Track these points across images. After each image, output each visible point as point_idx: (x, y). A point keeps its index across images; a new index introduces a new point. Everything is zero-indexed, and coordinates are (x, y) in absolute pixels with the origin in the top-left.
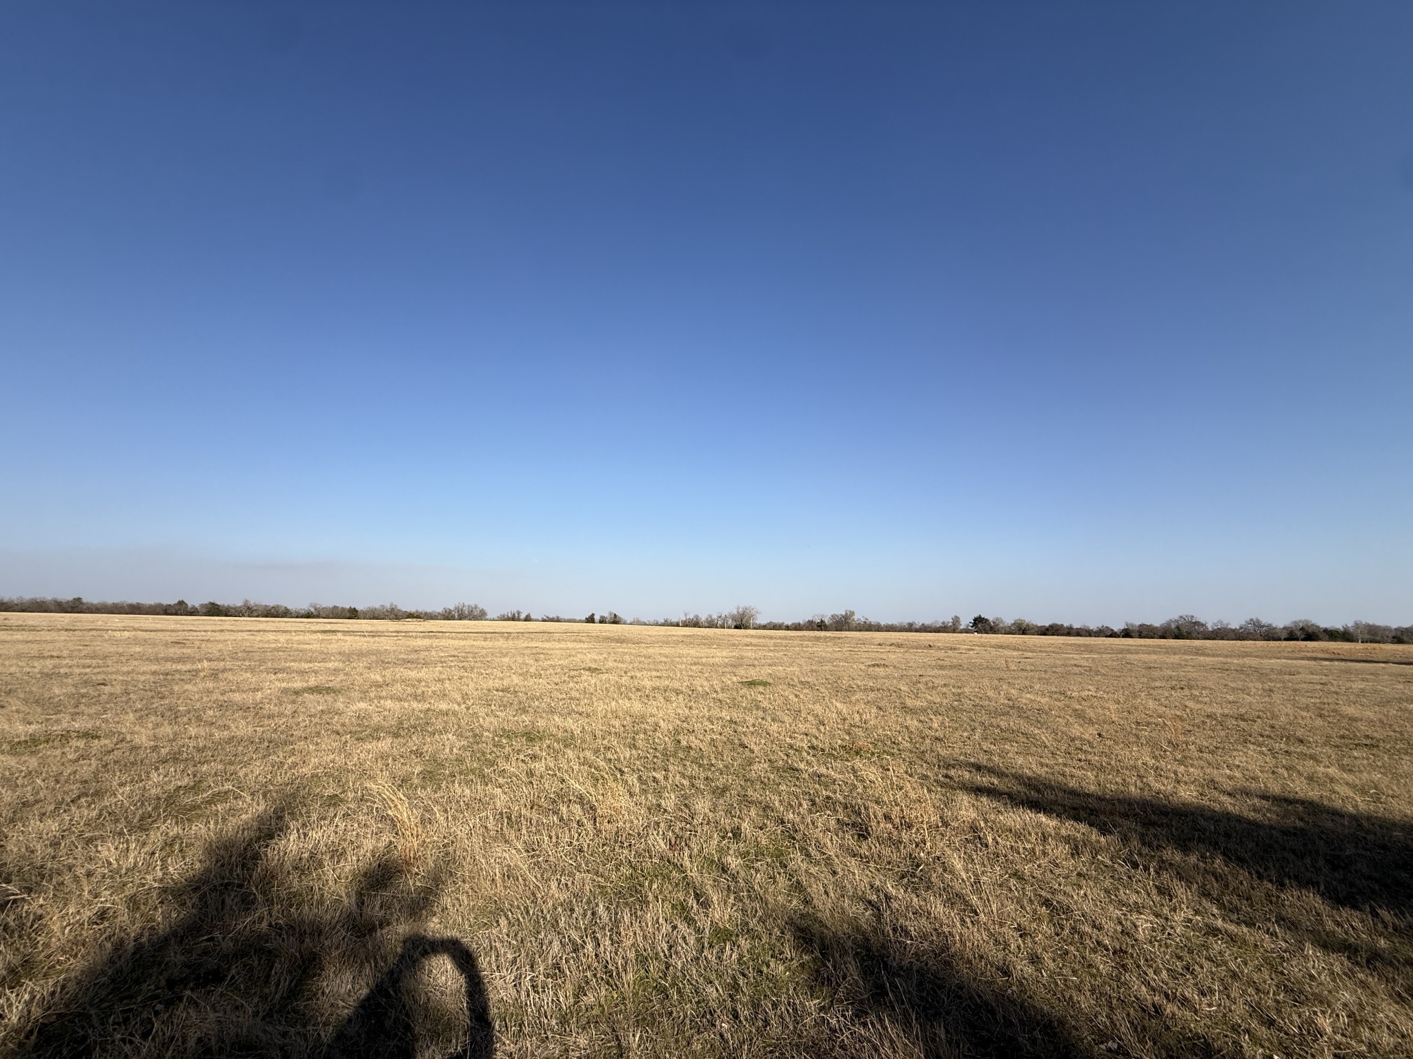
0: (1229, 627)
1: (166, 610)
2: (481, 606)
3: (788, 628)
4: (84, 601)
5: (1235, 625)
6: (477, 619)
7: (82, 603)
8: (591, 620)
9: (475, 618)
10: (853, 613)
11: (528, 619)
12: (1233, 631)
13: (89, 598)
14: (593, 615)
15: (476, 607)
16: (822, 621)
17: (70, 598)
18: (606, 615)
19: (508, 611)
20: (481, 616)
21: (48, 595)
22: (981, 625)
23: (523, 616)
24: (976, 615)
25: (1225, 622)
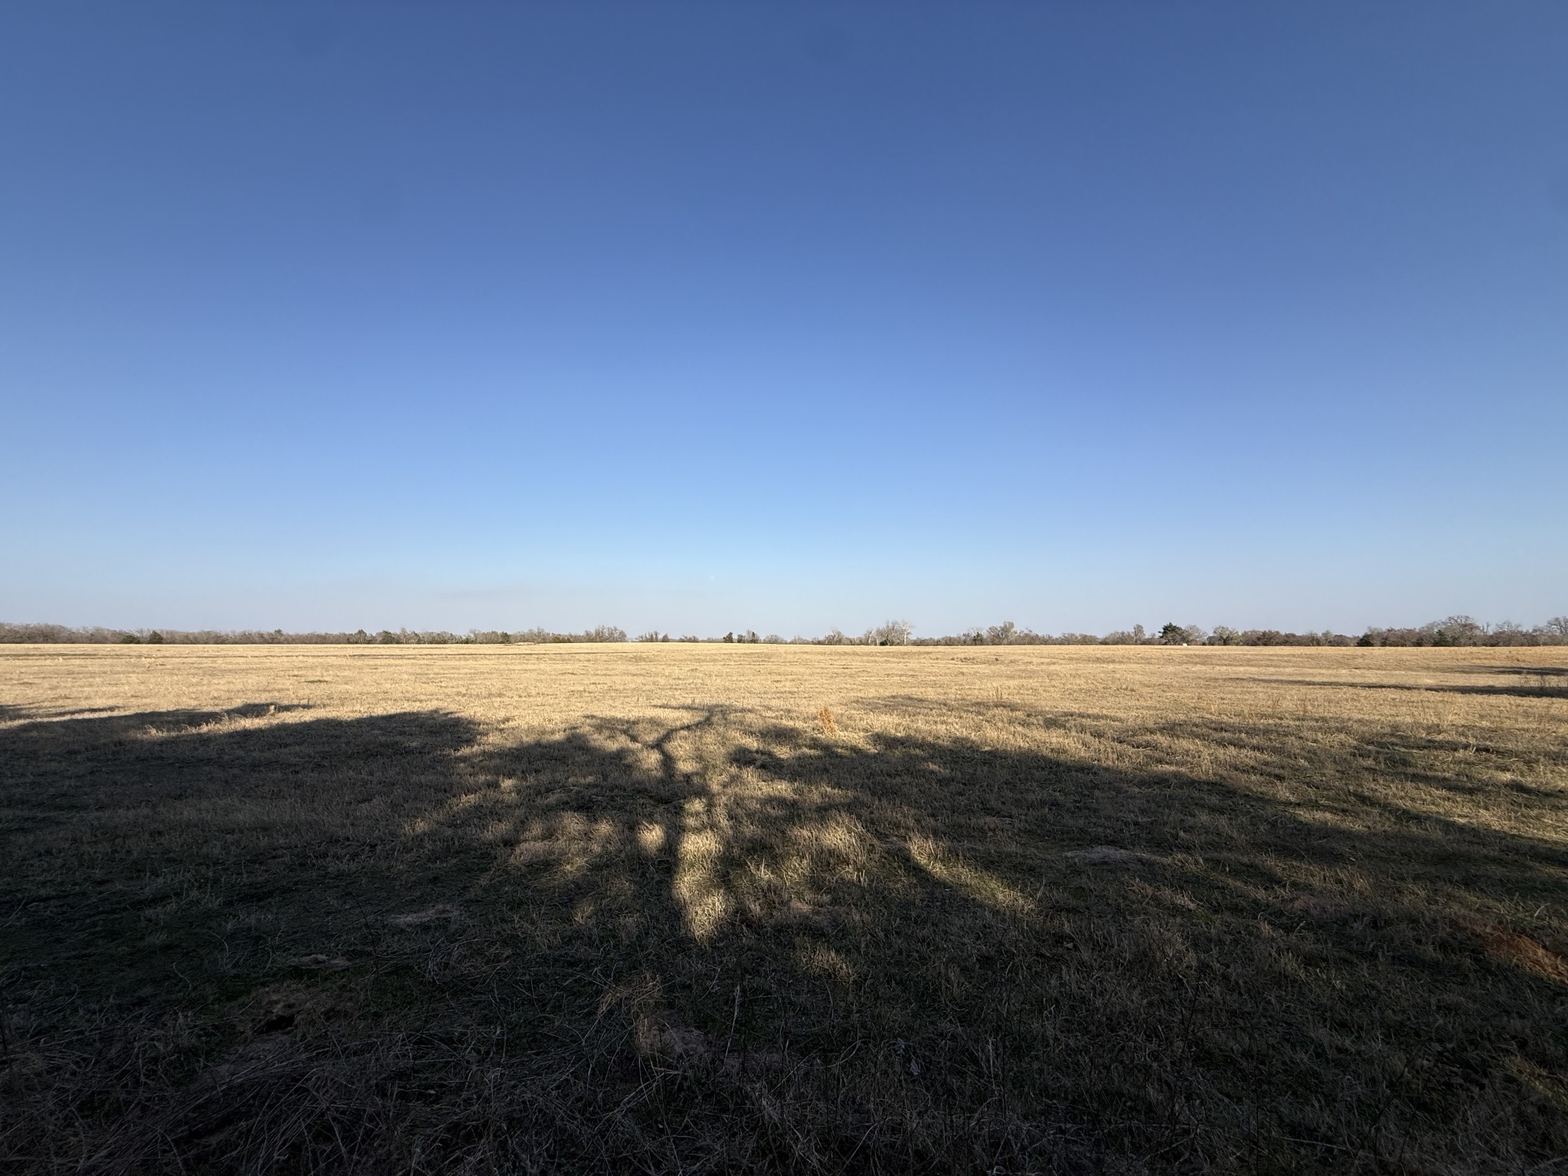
0: (1520, 629)
1: (349, 640)
2: (620, 628)
3: (937, 643)
4: (284, 632)
5: (1527, 628)
6: (616, 641)
7: (282, 635)
8: (729, 639)
9: (615, 641)
10: (1012, 625)
11: (665, 640)
12: (1524, 635)
13: (289, 630)
14: (731, 634)
15: (616, 629)
16: (978, 635)
17: (272, 631)
18: (744, 634)
19: (646, 632)
20: (622, 638)
21: (254, 629)
22: (1172, 634)
23: (660, 637)
24: (1166, 624)
25: (1514, 623)
